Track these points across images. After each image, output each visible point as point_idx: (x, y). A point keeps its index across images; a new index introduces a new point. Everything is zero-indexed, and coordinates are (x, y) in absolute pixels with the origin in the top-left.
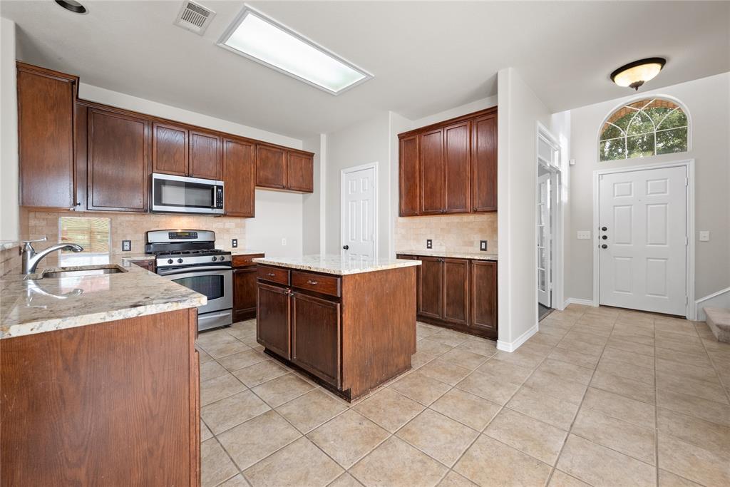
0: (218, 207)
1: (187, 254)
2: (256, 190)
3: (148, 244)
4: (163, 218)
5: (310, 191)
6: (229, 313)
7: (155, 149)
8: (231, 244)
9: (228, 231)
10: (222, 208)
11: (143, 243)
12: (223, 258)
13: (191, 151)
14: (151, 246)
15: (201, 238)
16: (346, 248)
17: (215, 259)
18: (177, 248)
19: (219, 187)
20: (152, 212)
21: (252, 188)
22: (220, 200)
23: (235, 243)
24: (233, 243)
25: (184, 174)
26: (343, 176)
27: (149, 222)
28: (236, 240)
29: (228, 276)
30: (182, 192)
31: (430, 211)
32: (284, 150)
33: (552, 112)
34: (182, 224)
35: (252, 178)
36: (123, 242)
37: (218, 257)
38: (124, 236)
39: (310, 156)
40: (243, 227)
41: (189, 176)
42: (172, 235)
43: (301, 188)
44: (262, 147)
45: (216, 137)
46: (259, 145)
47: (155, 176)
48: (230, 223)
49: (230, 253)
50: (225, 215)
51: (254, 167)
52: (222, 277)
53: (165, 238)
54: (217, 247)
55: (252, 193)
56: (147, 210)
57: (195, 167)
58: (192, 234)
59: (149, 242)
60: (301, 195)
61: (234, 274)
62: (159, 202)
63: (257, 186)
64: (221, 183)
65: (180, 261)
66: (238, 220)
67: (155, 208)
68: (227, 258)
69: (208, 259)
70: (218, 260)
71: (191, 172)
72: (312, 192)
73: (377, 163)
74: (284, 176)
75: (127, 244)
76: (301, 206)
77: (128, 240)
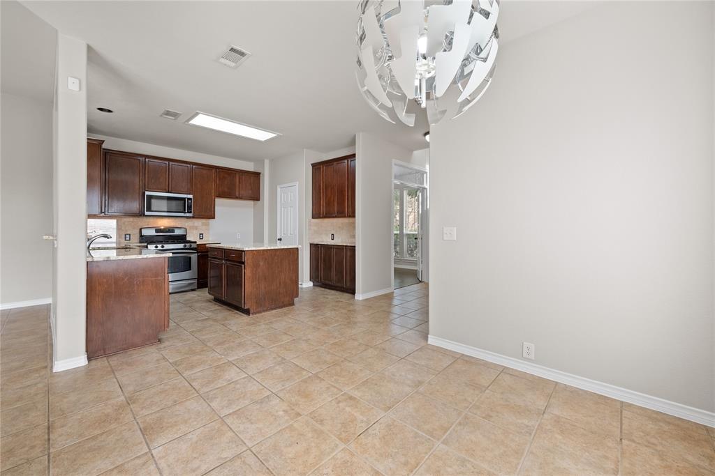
0: (188, 212)
1: (167, 243)
2: (216, 200)
3: (141, 236)
4: (151, 220)
5: (258, 200)
6: (195, 281)
8: (199, 236)
9: (196, 228)
10: (191, 212)
11: (138, 235)
12: (191, 246)
13: (170, 175)
14: (144, 237)
15: (177, 232)
16: (280, 240)
17: (185, 246)
18: (160, 239)
19: (189, 199)
20: (144, 215)
21: (213, 198)
22: (189, 207)
23: (201, 236)
25: (165, 191)
26: (279, 190)
27: (142, 222)
28: (202, 234)
29: (194, 257)
30: (165, 203)
31: (328, 215)
32: (237, 171)
33: (413, 151)
34: (164, 223)
35: (213, 192)
36: (125, 235)
37: (188, 245)
38: (126, 231)
39: (258, 174)
40: (208, 225)
41: (169, 192)
42: (158, 230)
43: (250, 197)
44: (221, 170)
45: (188, 166)
46: (219, 169)
47: (147, 193)
48: (198, 223)
49: (196, 242)
50: (193, 217)
51: (215, 184)
52: (190, 257)
53: (152, 232)
54: (188, 239)
55: (213, 202)
56: (141, 214)
57: (173, 186)
58: (171, 230)
59: (142, 234)
60: (253, 202)
61: (198, 256)
62: (149, 209)
63: (217, 197)
64: (191, 196)
65: (163, 247)
66: (204, 221)
67: (147, 213)
68: (194, 246)
69: (181, 246)
70: (187, 247)
71: (170, 189)
73: (298, 183)
74: (237, 190)
75: (128, 236)
76: (252, 210)
77: (129, 233)
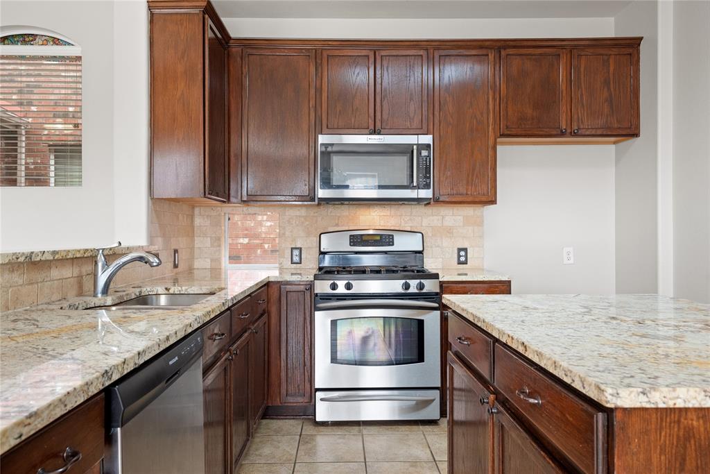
0: (421, 186)
2: (499, 148)
3: (321, 253)
4: (345, 211)
5: (634, 133)
6: (435, 396)
7: (325, 95)
8: (456, 256)
9: (449, 231)
10: (427, 186)
11: (314, 252)
12: (421, 286)
13: (378, 87)
14: (327, 256)
15: (399, 244)
17: (407, 286)
19: (421, 147)
21: (491, 143)
22: (424, 171)
23: (462, 256)
24: (459, 256)
25: (367, 131)
28: (465, 250)
32: (562, 47)
35: (491, 121)
36: (292, 249)
37: (414, 284)
38: (294, 240)
40: (480, 223)
41: (374, 132)
42: (354, 239)
43: (609, 128)
44: (510, 51)
45: (421, 52)
46: (505, 48)
47: (322, 140)
48: (453, 217)
49: (436, 276)
50: (436, 201)
51: (494, 99)
52: (421, 323)
53: (343, 245)
54: (430, 262)
55: (490, 153)
56: (314, 198)
57: (385, 117)
58: (386, 236)
59: (322, 250)
60: (613, 147)
62: (328, 183)
63: (503, 135)
64: (427, 139)
65: (349, 286)
66: (469, 211)
67: (323, 194)
68: (430, 286)
69: (395, 286)
70: (413, 290)
72: (636, 135)
74: (564, 108)
75: (296, 252)
76: (612, 171)
77: (298, 246)
